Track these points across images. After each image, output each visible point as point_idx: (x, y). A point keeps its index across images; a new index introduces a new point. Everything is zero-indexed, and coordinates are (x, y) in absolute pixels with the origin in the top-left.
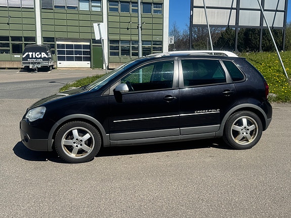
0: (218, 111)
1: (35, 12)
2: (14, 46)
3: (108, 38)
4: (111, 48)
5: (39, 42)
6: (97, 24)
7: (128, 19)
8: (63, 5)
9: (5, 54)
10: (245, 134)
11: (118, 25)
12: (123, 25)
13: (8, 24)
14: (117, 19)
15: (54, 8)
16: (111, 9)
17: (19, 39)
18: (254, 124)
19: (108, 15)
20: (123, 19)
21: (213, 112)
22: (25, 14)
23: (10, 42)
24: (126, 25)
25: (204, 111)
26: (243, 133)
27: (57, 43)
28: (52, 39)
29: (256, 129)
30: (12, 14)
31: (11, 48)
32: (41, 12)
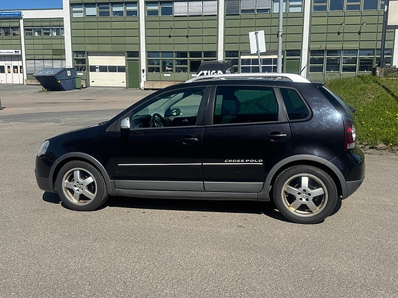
0: (260, 163)
1: (217, 20)
2: (192, 62)
3: (309, 48)
4: (312, 61)
5: (221, 57)
6: (254, 33)
7: (340, 20)
8: (252, 8)
9: (182, 72)
10: (304, 200)
11: (324, 29)
12: (331, 29)
13: (187, 37)
14: (324, 21)
15: (240, 13)
16: (316, 8)
17: (198, 54)
18: (322, 187)
19: (311, 17)
20: (332, 21)
21: (253, 162)
22: (206, 24)
23: (188, 58)
24: (336, 29)
25: (238, 161)
26: (301, 199)
27: (242, 57)
28: (235, 53)
29: (325, 194)
30: (192, 24)
31: (188, 66)
32: (225, 19)
